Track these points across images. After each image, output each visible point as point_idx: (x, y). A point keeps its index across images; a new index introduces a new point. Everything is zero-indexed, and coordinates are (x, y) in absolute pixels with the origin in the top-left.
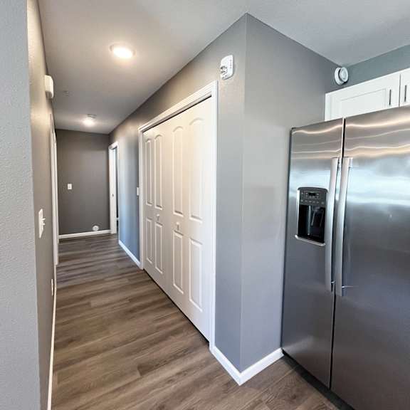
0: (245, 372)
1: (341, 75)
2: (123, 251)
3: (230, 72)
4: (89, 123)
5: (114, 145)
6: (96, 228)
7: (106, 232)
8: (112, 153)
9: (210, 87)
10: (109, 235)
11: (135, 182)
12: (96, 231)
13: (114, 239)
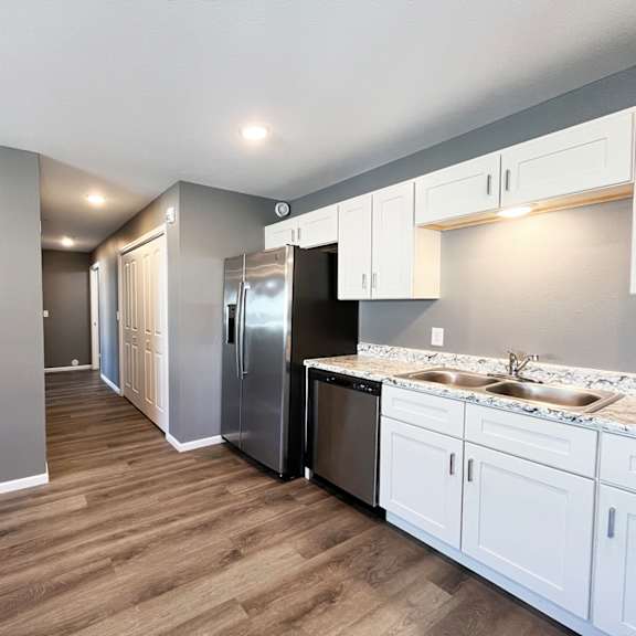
0: (185, 444)
1: (281, 209)
2: (105, 383)
3: (172, 220)
4: (67, 242)
5: (96, 266)
6: (75, 362)
7: (87, 367)
8: (93, 274)
9: (162, 228)
10: (91, 370)
11: (115, 306)
12: (75, 366)
13: (96, 374)
